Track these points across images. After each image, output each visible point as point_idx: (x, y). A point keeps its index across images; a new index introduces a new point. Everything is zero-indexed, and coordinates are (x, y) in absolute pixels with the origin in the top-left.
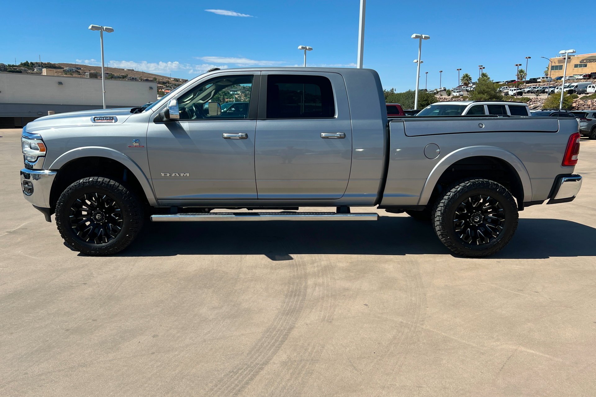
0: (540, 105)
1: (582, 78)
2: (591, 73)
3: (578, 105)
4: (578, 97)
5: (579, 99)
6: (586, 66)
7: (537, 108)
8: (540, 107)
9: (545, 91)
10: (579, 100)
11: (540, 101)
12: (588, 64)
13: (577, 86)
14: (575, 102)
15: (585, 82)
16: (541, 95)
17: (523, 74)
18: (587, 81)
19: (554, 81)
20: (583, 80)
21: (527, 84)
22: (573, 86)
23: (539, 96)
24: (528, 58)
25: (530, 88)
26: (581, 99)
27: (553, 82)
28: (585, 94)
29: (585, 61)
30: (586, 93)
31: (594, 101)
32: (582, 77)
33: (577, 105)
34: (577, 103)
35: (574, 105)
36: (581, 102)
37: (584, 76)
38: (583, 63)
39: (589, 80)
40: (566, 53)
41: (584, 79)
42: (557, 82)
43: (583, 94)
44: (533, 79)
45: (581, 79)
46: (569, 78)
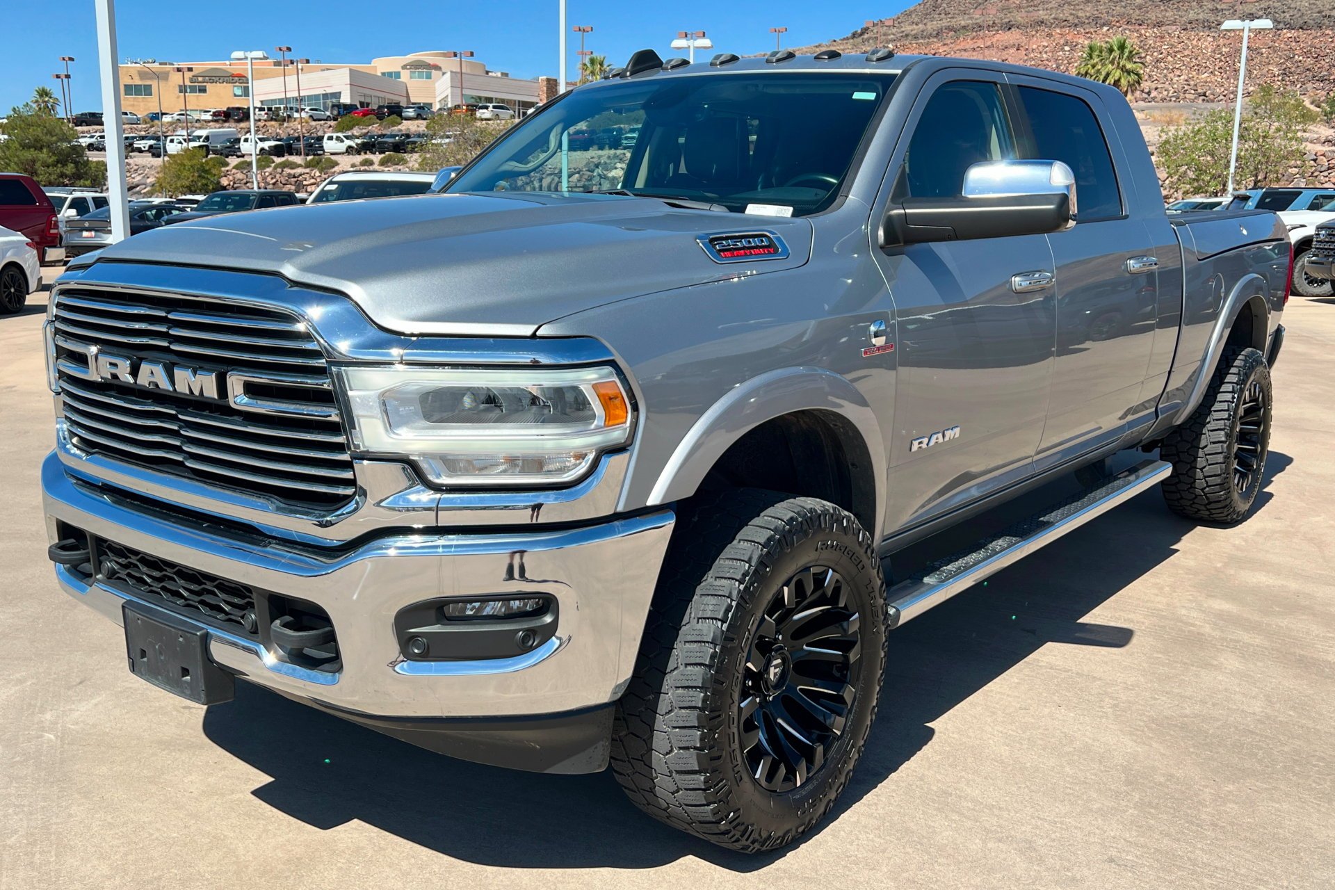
0: (143, 182)
1: (210, 118)
2: (228, 109)
3: (234, 183)
4: (227, 164)
5: (234, 168)
6: (203, 90)
7: (134, 187)
8: (144, 186)
9: (135, 146)
10: (234, 171)
11: (139, 172)
12: (209, 86)
13: (207, 138)
14: (225, 176)
15: (219, 128)
16: (135, 157)
17: (51, 100)
18: (223, 127)
19: (146, 123)
20: (211, 124)
21: (77, 126)
22: (199, 137)
23: (131, 157)
24: (67, 59)
25: (92, 137)
26: (236, 167)
27: (144, 126)
28: (238, 157)
29: (200, 79)
30: (239, 154)
31: (267, 174)
32: (208, 117)
33: (232, 183)
34: (231, 178)
35: (224, 182)
36: (239, 176)
37: (215, 114)
38: (196, 84)
39: (227, 124)
40: (246, 58)
41: (216, 121)
42: (152, 126)
43: (232, 155)
44: (90, 114)
45: (209, 121)
46: (178, 117)
